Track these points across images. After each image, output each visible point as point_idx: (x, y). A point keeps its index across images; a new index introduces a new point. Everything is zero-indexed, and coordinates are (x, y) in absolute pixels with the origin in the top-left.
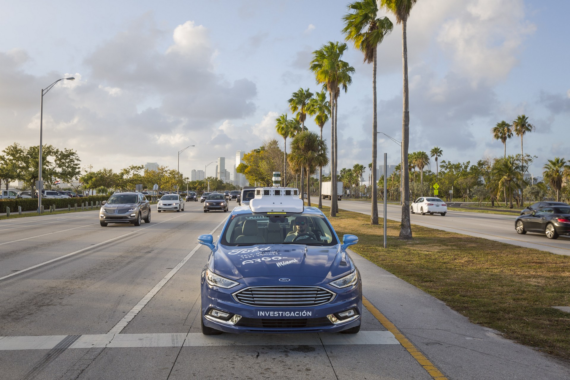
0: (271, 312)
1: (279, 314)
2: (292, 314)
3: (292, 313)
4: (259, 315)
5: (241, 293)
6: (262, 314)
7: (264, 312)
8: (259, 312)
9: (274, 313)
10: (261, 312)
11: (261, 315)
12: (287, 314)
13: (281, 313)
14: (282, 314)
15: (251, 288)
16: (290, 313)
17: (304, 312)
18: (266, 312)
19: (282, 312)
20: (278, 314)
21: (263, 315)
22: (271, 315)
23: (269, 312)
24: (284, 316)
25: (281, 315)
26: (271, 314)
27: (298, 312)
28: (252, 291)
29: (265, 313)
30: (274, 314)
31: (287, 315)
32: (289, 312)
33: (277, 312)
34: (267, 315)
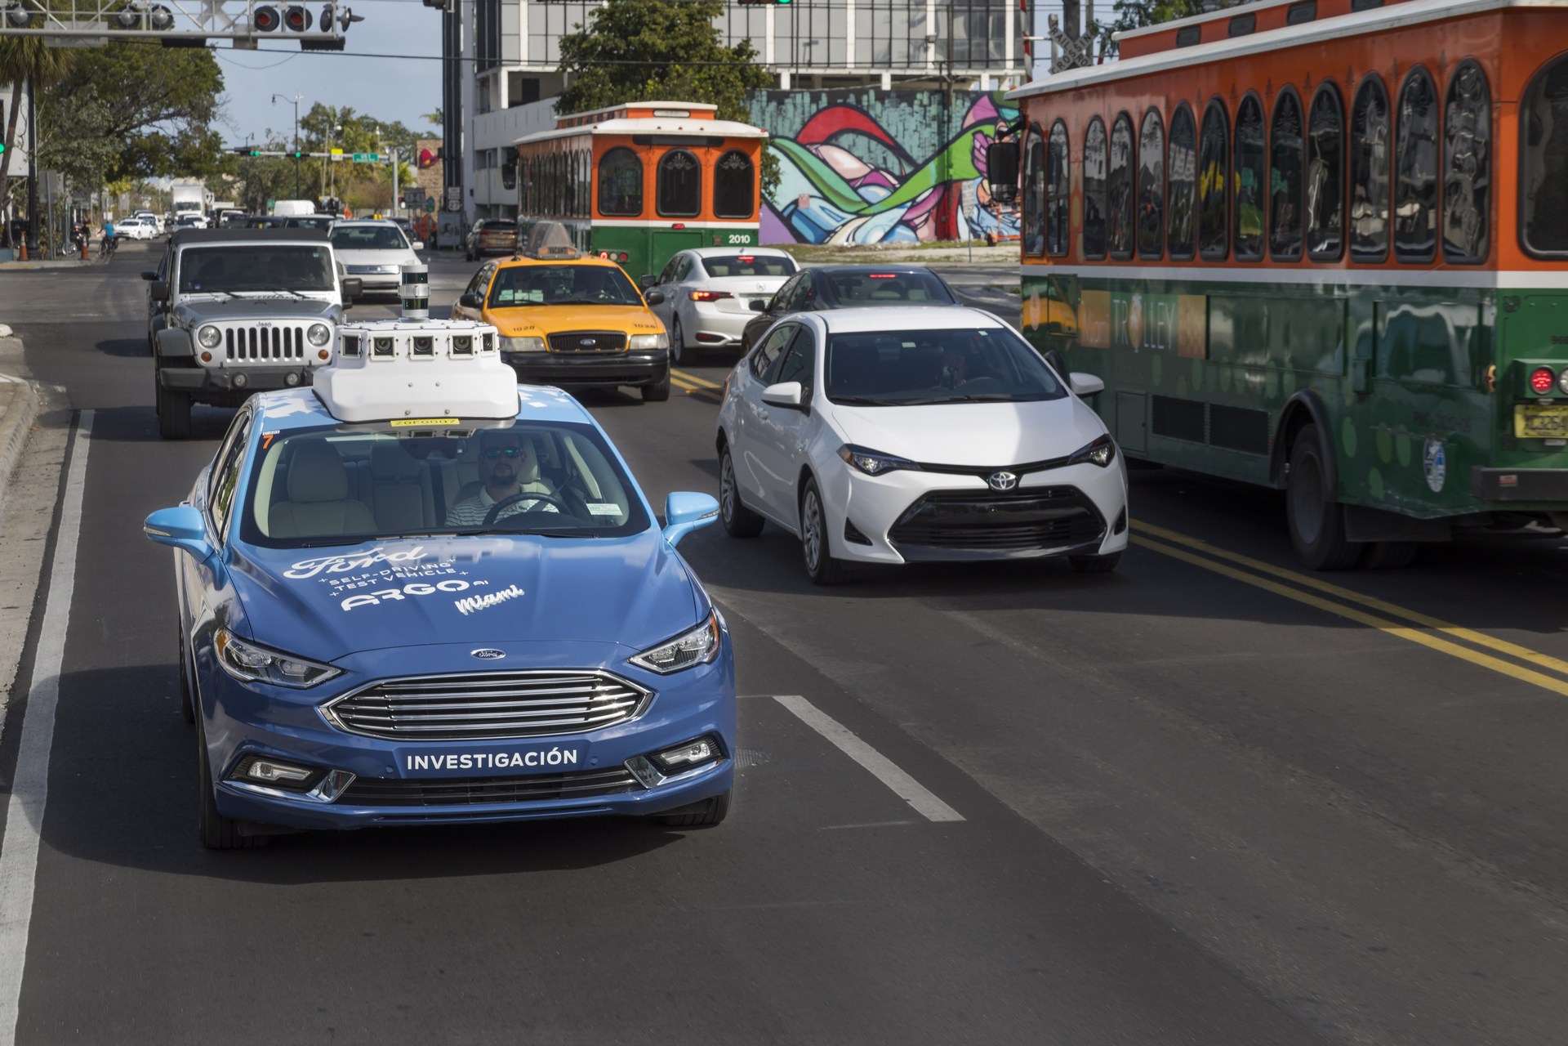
0: (449, 757)
1: (475, 761)
2: (517, 760)
3: (517, 755)
4: (410, 767)
6: (421, 762)
7: (426, 758)
8: (410, 758)
9: (458, 759)
10: (418, 759)
11: (417, 767)
12: (501, 761)
13: (480, 757)
14: (485, 761)
15: (381, 685)
16: (510, 758)
17: (555, 751)
18: (433, 758)
19: (484, 756)
20: (470, 763)
21: (425, 766)
22: (449, 767)
23: (442, 757)
24: (490, 765)
25: (480, 766)
26: (449, 762)
27: (535, 754)
28: (382, 693)
29: (430, 760)
30: (459, 763)
31: (500, 762)
32: (506, 755)
33: (469, 757)
34: (437, 766)
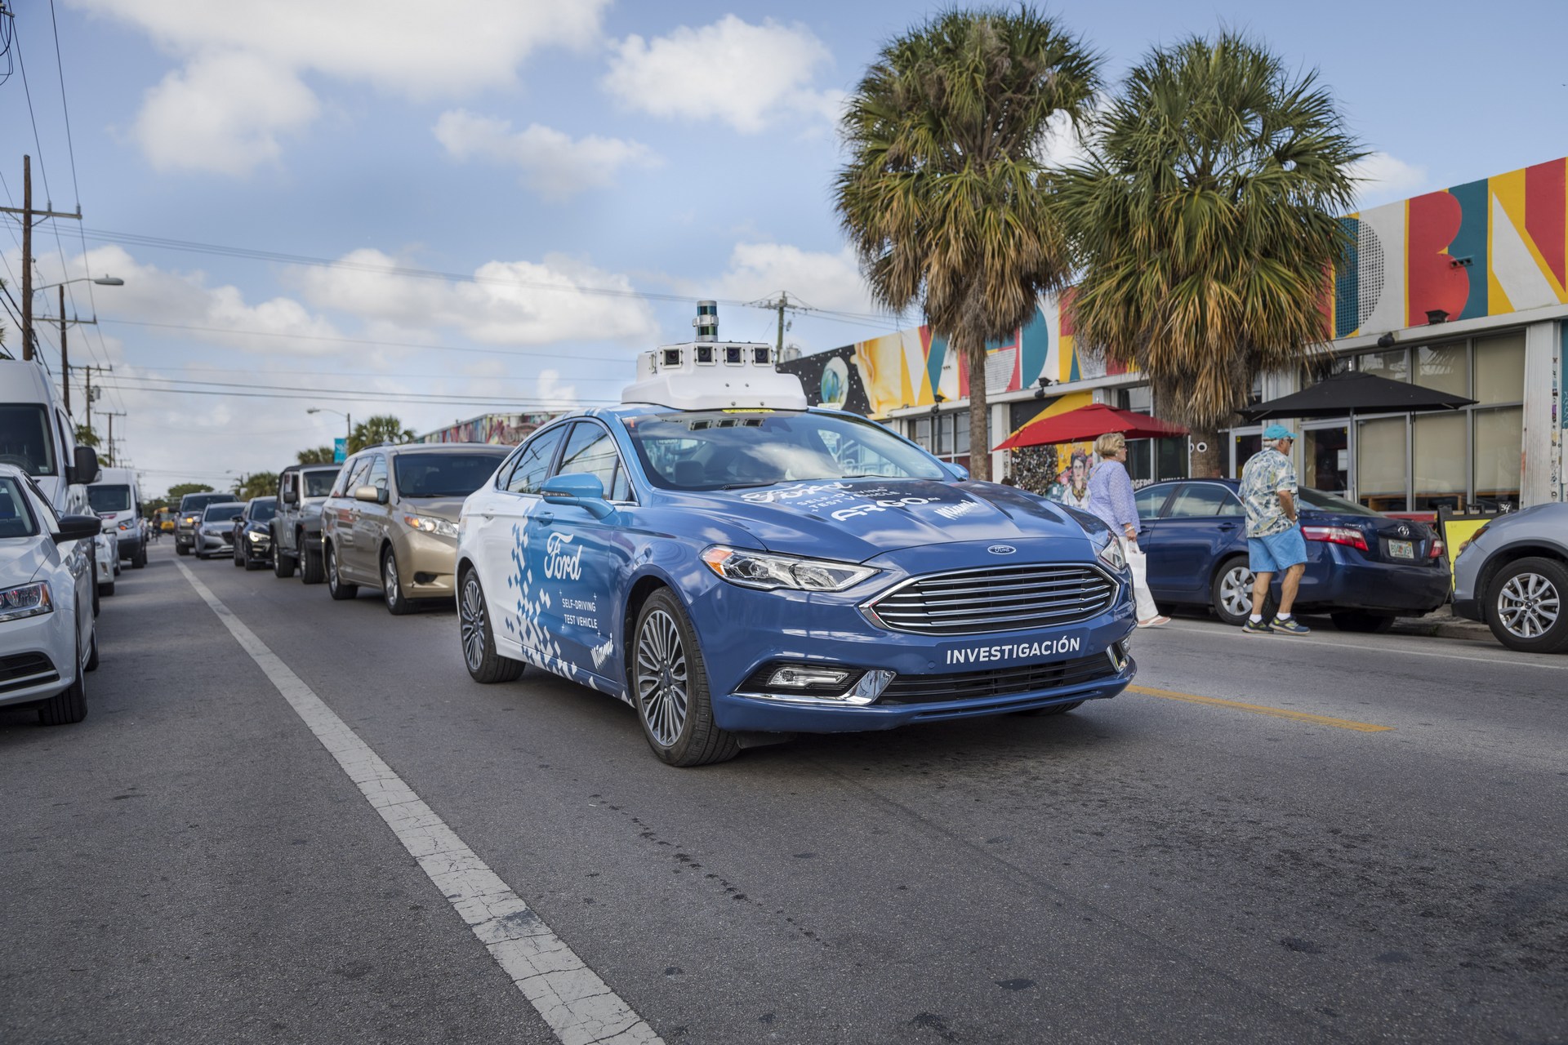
0: (982, 650)
1: (1002, 652)
2: (1036, 650)
3: (1036, 645)
4: (949, 662)
5: (888, 599)
6: (958, 656)
7: (963, 651)
8: (949, 652)
9: (990, 651)
10: (956, 653)
11: (955, 662)
12: (1023, 651)
13: (1007, 648)
14: (1011, 651)
15: (917, 582)
16: (1030, 648)
17: (1064, 640)
18: (969, 651)
19: (1011, 647)
20: (999, 654)
21: (962, 660)
22: (981, 659)
23: (977, 650)
24: (1015, 656)
25: (1006, 657)
26: (982, 654)
27: (1049, 643)
28: (919, 590)
29: (966, 653)
30: (991, 655)
31: (1023, 653)
32: (1027, 645)
33: (998, 648)
34: (972, 659)
